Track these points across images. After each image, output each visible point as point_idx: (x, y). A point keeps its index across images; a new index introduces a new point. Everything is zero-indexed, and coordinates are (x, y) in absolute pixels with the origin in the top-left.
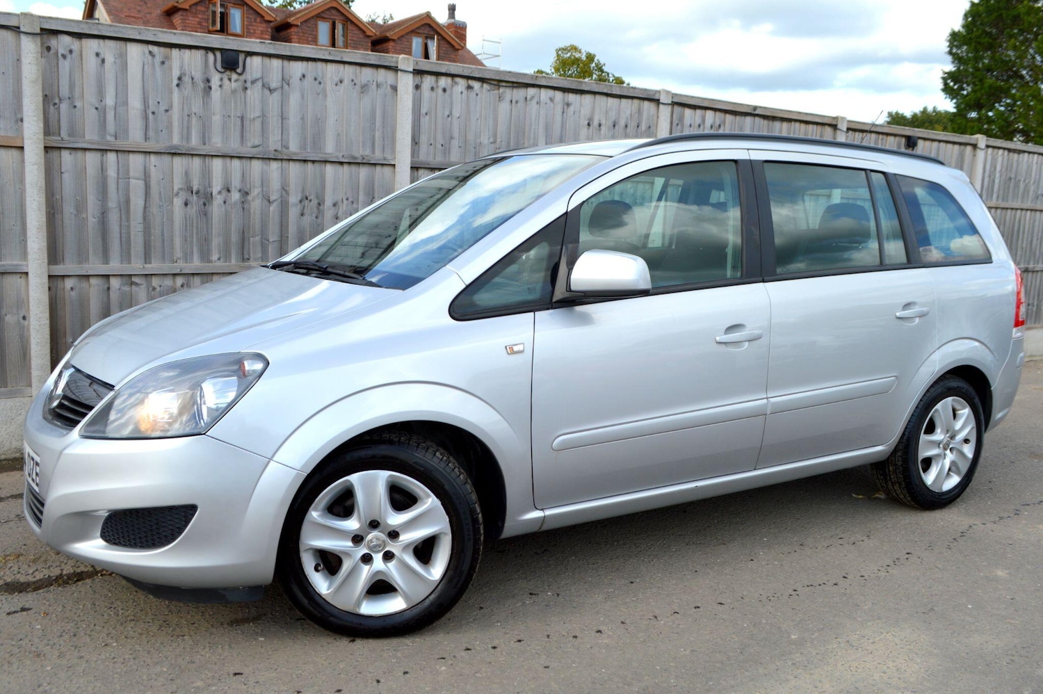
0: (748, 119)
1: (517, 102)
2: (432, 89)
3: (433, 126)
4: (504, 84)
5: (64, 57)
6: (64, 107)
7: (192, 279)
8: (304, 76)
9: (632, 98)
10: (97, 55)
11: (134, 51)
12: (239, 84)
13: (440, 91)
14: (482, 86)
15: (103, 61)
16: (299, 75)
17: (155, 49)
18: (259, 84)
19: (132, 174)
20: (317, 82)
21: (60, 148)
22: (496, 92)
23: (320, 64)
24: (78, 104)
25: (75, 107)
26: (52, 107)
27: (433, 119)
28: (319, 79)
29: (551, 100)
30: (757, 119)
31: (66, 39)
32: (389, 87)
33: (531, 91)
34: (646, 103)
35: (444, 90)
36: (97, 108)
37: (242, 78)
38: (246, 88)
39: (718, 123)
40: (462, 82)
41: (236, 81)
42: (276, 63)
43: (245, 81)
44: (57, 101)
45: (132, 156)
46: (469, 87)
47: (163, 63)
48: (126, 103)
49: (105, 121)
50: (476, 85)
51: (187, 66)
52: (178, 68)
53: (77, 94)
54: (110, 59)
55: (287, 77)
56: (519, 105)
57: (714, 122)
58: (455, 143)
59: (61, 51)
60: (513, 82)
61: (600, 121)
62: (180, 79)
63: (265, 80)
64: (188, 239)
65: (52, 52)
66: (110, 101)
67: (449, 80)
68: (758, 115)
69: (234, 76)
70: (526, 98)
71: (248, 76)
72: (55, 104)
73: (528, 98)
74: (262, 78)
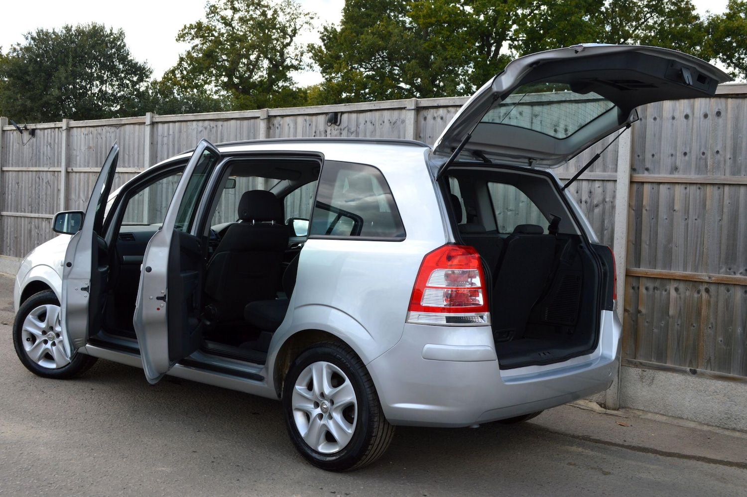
5: (278, 128)
10: (288, 125)
11: (300, 120)
12: (338, 131)
13: (438, 119)
15: (290, 128)
16: (364, 120)
17: (308, 118)
18: (346, 129)
20: (372, 124)
28: (373, 122)
31: (279, 118)
35: (441, 118)
37: (340, 127)
41: (337, 129)
42: (354, 116)
43: (341, 129)
47: (310, 125)
51: (318, 125)
52: (315, 127)
54: (292, 125)
59: (277, 126)
61: (566, 126)
62: (315, 132)
63: (349, 127)
67: (445, 110)
69: (336, 127)
71: (342, 126)
74: (348, 126)
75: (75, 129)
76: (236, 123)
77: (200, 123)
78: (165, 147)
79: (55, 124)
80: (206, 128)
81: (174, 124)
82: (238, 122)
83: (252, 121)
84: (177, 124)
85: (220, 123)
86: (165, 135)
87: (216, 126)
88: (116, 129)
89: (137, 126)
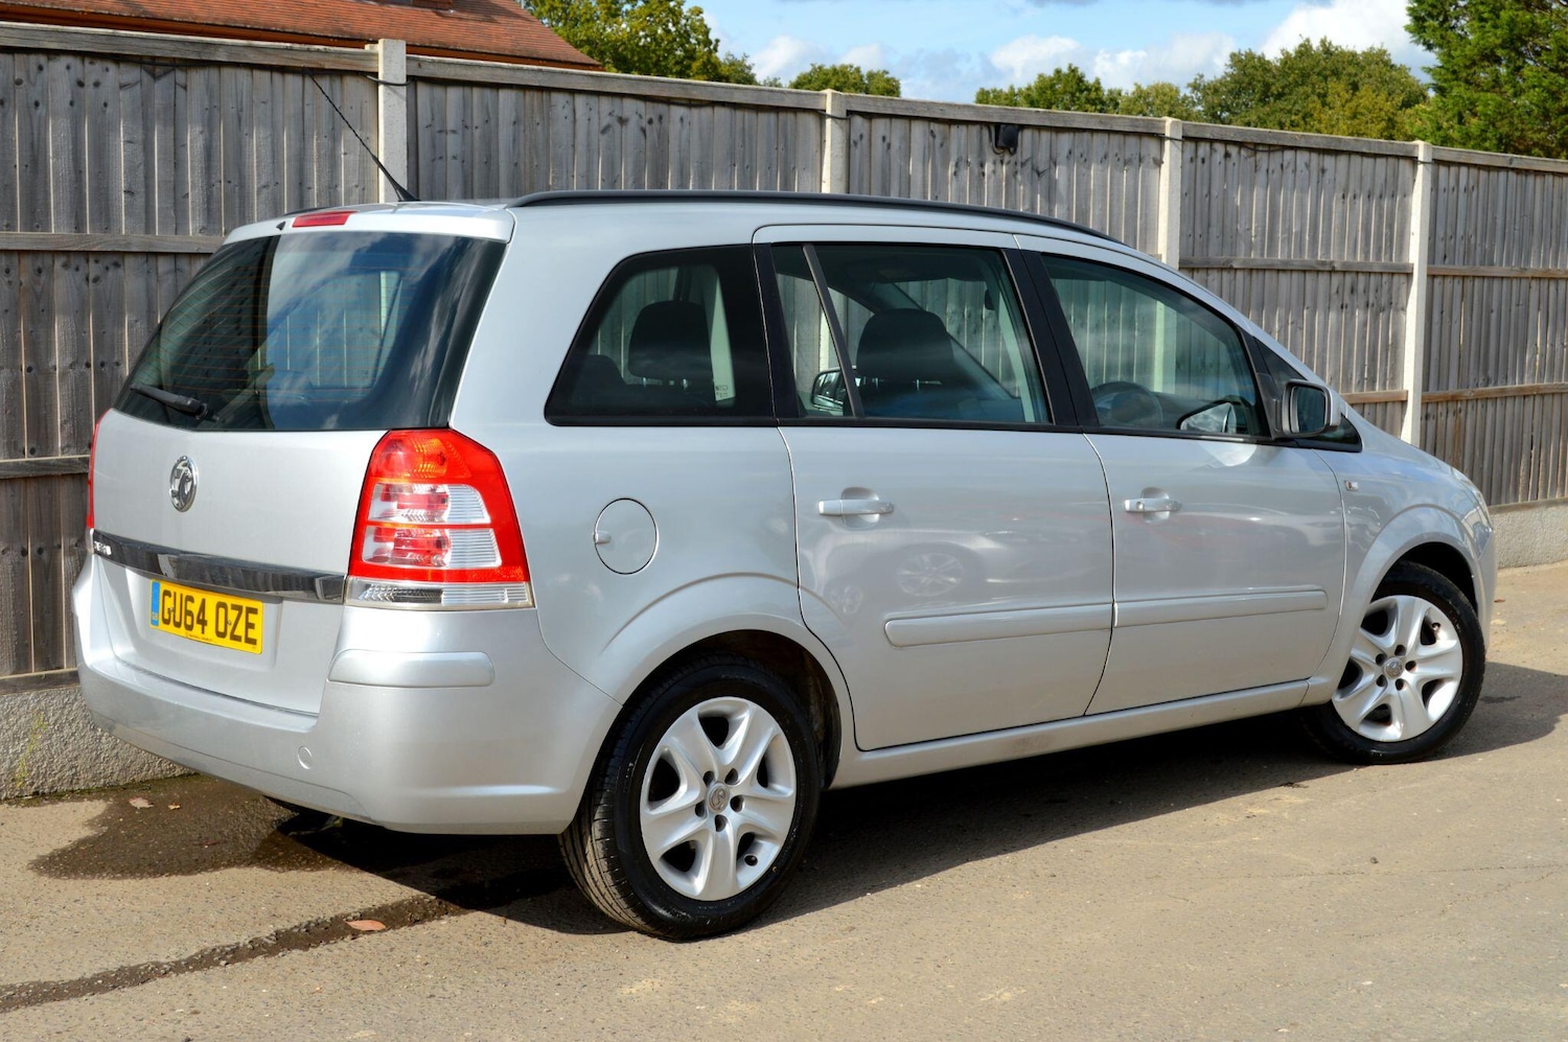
0: (1502, 174)
1: (1273, 172)
2: (1192, 160)
3: (1192, 211)
4: (1260, 148)
8: (1070, 153)
9: (1387, 156)
10: (884, 139)
12: (1011, 167)
13: (1199, 160)
14: (1239, 153)
15: (889, 146)
16: (1066, 152)
17: (935, 127)
18: (1029, 165)
20: (1083, 159)
22: (1253, 159)
23: (1086, 136)
27: (1192, 201)
28: (1085, 155)
29: (1308, 166)
30: (1510, 173)
31: (857, 120)
32: (1151, 160)
33: (1289, 155)
34: (1402, 162)
35: (1203, 161)
37: (1013, 159)
38: (1016, 173)
39: (1471, 184)
40: (1220, 148)
41: (1009, 163)
42: (1045, 136)
43: (1016, 163)
46: (1227, 155)
47: (942, 145)
50: (1233, 150)
51: (963, 147)
52: (956, 151)
54: (896, 142)
55: (1054, 155)
56: (1275, 175)
57: (1468, 183)
58: (1215, 231)
60: (1270, 145)
62: (957, 165)
63: (1034, 161)
68: (1513, 169)
69: (1007, 158)
70: (1282, 165)
71: (1020, 156)
73: (1285, 164)
74: (1032, 158)
77: (605, 104)
85: (678, 111)
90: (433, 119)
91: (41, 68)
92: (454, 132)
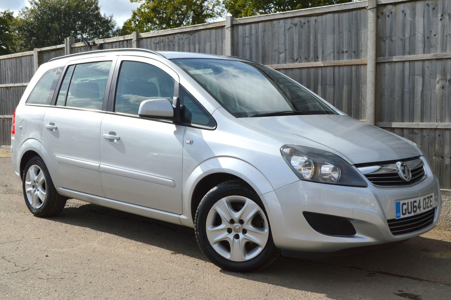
5: (388, 16)
6: (387, 41)
7: (445, 131)
10: (403, 12)
11: (419, 5)
15: (405, 14)
17: (430, 2)
19: (416, 73)
21: (385, 62)
24: (393, 39)
25: (392, 40)
26: (383, 43)
31: (390, 7)
36: (402, 40)
44: (385, 39)
45: (416, 63)
47: (434, 9)
48: (414, 35)
49: (405, 45)
51: (446, 7)
52: (441, 10)
53: (393, 34)
54: (408, 12)
59: (387, 14)
62: (442, 15)
64: (444, 108)
65: (383, 15)
66: (407, 35)
72: (384, 41)
75: (144, 40)
76: (334, 17)
77: (289, 21)
78: (247, 47)
79: (124, 37)
80: (295, 25)
81: (257, 24)
82: (336, 15)
83: (354, 12)
84: (260, 24)
85: (313, 18)
86: (247, 35)
87: (308, 21)
88: (190, 36)
89: (214, 31)
90: (243, 34)
91: (174, 37)
92: (248, 37)
